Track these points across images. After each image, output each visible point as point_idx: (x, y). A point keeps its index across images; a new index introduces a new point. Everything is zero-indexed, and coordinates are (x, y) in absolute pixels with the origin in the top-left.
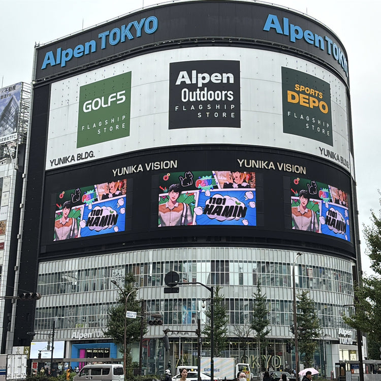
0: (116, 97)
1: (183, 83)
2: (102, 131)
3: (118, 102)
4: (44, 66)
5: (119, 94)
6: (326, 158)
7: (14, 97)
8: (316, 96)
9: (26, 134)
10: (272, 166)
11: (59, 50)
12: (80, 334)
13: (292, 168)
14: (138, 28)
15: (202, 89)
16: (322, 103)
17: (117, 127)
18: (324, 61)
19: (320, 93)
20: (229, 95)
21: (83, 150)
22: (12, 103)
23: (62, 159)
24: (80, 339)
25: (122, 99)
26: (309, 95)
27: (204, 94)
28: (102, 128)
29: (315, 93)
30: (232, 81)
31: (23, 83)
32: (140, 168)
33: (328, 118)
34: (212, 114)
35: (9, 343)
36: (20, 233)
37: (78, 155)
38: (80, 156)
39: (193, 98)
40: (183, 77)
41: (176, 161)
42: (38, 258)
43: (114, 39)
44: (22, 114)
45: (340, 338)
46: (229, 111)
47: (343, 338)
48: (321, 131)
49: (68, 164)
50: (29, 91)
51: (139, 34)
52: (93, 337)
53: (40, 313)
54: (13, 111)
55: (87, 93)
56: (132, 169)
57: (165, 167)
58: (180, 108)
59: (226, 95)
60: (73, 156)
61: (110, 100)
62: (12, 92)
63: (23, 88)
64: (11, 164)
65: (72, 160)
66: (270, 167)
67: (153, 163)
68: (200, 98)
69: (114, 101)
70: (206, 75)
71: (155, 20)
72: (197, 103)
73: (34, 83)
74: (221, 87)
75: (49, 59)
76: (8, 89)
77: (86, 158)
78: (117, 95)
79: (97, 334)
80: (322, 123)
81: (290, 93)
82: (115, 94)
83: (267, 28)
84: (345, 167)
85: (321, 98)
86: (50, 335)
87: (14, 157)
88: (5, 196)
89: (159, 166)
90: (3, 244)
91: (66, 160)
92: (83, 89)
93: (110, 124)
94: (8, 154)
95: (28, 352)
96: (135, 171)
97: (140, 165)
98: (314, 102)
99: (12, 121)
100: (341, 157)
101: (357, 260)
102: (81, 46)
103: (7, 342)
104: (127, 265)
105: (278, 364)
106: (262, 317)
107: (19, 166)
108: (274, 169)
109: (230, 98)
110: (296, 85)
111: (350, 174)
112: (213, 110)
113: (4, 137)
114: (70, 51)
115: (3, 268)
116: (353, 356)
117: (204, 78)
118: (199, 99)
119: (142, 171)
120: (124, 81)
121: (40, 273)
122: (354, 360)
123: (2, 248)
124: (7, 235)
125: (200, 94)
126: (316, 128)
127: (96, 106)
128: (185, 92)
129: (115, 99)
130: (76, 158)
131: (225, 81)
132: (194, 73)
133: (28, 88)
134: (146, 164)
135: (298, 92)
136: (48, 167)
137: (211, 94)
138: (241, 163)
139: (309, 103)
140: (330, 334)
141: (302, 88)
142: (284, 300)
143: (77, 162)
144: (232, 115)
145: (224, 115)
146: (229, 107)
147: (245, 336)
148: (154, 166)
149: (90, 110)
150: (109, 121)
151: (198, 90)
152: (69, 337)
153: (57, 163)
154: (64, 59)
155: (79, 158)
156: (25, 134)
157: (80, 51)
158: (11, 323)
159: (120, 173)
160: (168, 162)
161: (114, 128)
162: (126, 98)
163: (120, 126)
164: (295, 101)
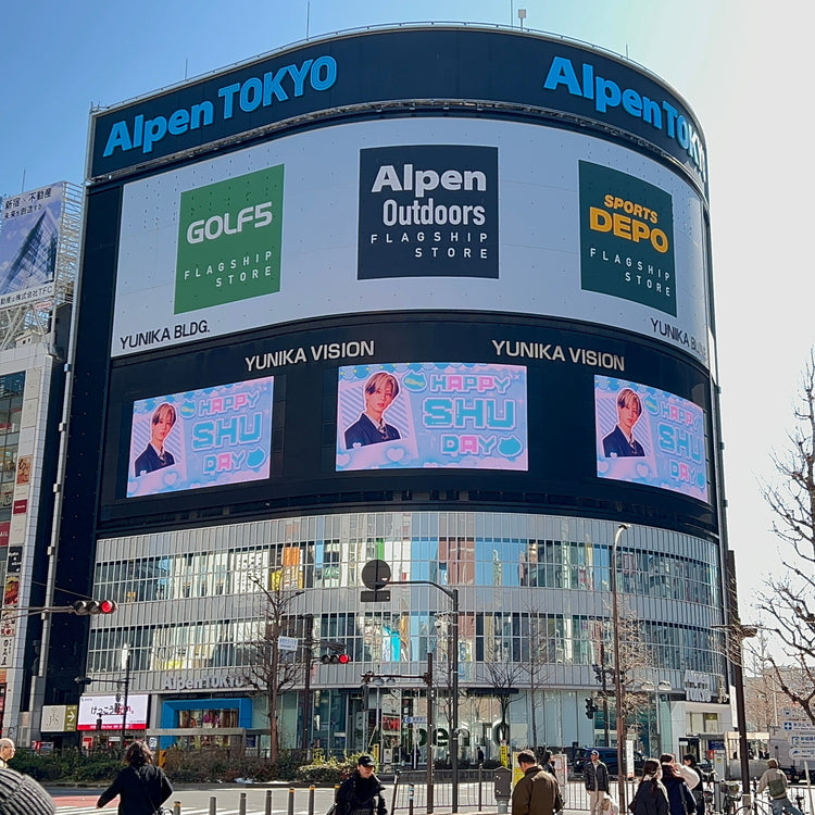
0: (253, 213)
1: (387, 189)
2: (225, 280)
3: (257, 225)
4: (108, 152)
5: (258, 207)
6: (664, 339)
7: (48, 210)
8: (646, 218)
9: (72, 284)
11: (139, 119)
12: (179, 681)
13: (597, 357)
14: (298, 78)
15: (423, 202)
16: (657, 232)
17: (255, 273)
19: (653, 213)
20: (476, 214)
21: (186, 318)
22: (44, 224)
23: (145, 335)
24: (178, 691)
25: (265, 219)
26: (631, 216)
27: (427, 211)
28: (224, 275)
29: (643, 212)
30: (482, 187)
31: (66, 183)
33: (666, 262)
34: (443, 252)
35: (35, 698)
36: (58, 482)
37: (176, 327)
38: (180, 330)
39: (405, 219)
40: (387, 177)
41: (372, 342)
42: (95, 531)
43: (251, 99)
44: (63, 245)
45: (687, 689)
46: (476, 246)
47: (692, 689)
48: (654, 286)
49: (155, 345)
50: (80, 200)
51: (299, 91)
52: (204, 687)
53: (99, 640)
54: (46, 240)
55: (195, 206)
56: (283, 358)
57: (350, 355)
58: (381, 238)
59: (471, 213)
60: (166, 329)
61: (241, 220)
62: (45, 201)
63: (65, 193)
64: (41, 344)
65: (164, 337)
66: (555, 355)
67: (326, 346)
68: (420, 219)
69: (248, 222)
70: (432, 174)
71: (330, 63)
72: (413, 229)
73: (88, 184)
74: (461, 197)
75: (119, 137)
76: (35, 196)
77: (192, 334)
78: (254, 209)
79: (213, 681)
80: (655, 271)
81: (594, 212)
82: (251, 209)
83: (550, 84)
84: (700, 358)
85: (655, 222)
86: (119, 682)
87: (48, 331)
88: (30, 406)
89: (338, 352)
90: (25, 502)
91: (152, 336)
92: (188, 198)
93: (241, 268)
94: (35, 324)
95: (73, 716)
96: (291, 362)
97: (301, 350)
98: (641, 230)
99: (45, 259)
100: (692, 338)
101: (719, 537)
102: (183, 112)
103: (32, 697)
104: (273, 546)
107: (57, 349)
108: (563, 360)
109: (479, 219)
110: (607, 197)
111: (708, 372)
112: (446, 243)
113: (28, 291)
114: (160, 121)
115: (25, 550)
116: (712, 725)
117: (427, 180)
118: (417, 222)
119: (305, 360)
120: (269, 185)
121: (100, 559)
122: (712, 733)
123: (24, 510)
124: (32, 484)
125: (420, 211)
126: (644, 281)
127: (213, 232)
128: (390, 206)
129: (251, 218)
130: (172, 335)
131: (469, 187)
132: (408, 168)
133: (76, 193)
134: (313, 348)
135: (611, 211)
136: (117, 350)
137: (441, 212)
138: (499, 348)
139: (631, 232)
141: (618, 203)
143: (173, 342)
144: (483, 253)
145: (467, 252)
146: (476, 237)
147: (506, 686)
148: (328, 352)
149: (201, 239)
150: (239, 262)
151: (416, 202)
152: (157, 687)
153: (133, 343)
154: (151, 138)
155: (178, 334)
156: (69, 284)
157: (180, 122)
158: (39, 661)
159: (261, 364)
160: (357, 344)
161: (249, 275)
162: (274, 216)
163: (262, 272)
164: (605, 229)
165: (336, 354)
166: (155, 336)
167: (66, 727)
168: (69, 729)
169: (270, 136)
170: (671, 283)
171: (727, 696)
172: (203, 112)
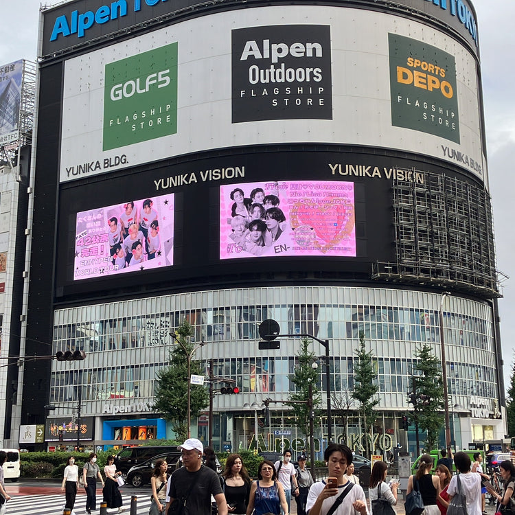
0: (156, 78)
1: (251, 57)
2: (138, 126)
3: (159, 86)
4: (53, 37)
5: (160, 74)
6: (451, 160)
7: (13, 80)
8: (437, 73)
9: (30, 132)
10: (376, 172)
11: (74, 14)
12: (114, 407)
13: (404, 175)
15: (277, 66)
16: (444, 83)
17: (159, 120)
18: (446, 25)
19: (442, 70)
20: (315, 73)
21: (112, 154)
22: (10, 89)
23: (83, 166)
24: (114, 414)
25: (165, 81)
26: (426, 72)
27: (280, 73)
28: (137, 122)
29: (435, 70)
30: (319, 54)
31: (24, 61)
32: (193, 178)
33: (452, 105)
34: (292, 102)
35: (15, 420)
36: (26, 270)
37: (105, 160)
38: (107, 162)
39: (265, 79)
40: (251, 49)
41: (243, 168)
42: (53, 304)
44: (24, 105)
45: (472, 409)
46: (316, 97)
47: (476, 409)
48: (444, 122)
49: (91, 173)
50: (34, 72)
52: (132, 411)
53: (57, 380)
54: (12, 100)
55: (115, 74)
56: (180, 180)
57: (227, 177)
58: (248, 93)
59: (311, 73)
60: (98, 162)
61: (148, 83)
62: (10, 74)
63: (24, 67)
64: (11, 174)
65: (96, 167)
66: (374, 174)
67: (210, 171)
68: (275, 78)
69: (153, 84)
70: (283, 46)
72: (270, 86)
73: (40, 60)
74: (304, 62)
75: (60, 27)
76: (3, 70)
77: (116, 165)
78: (157, 75)
79: (138, 407)
80: (444, 111)
81: (400, 70)
82: (155, 75)
84: (477, 173)
85: (443, 76)
87: (15, 165)
88: (5, 219)
89: (219, 175)
90: (3, 285)
91: (88, 167)
92: (110, 68)
93: (149, 117)
94: (5, 160)
95: (41, 433)
96: (187, 183)
97: (193, 174)
98: (434, 82)
99: (12, 114)
100: (471, 160)
101: (493, 301)
102: (105, 8)
103: (13, 419)
104: (173, 313)
105: (388, 445)
106: (367, 382)
107: (21, 177)
108: (380, 177)
109: (318, 77)
110: (409, 59)
111: (482, 183)
112: (294, 95)
114: (89, 14)
115: (4, 318)
116: (489, 434)
117: (280, 51)
118: (273, 81)
119: (196, 181)
120: (167, 58)
121: (56, 324)
122: (490, 439)
123: (2, 291)
124: (8, 272)
125: (275, 72)
126: (436, 119)
127: (128, 92)
128: (254, 70)
129: (155, 81)
130: (102, 166)
131: (310, 54)
132: (266, 42)
133: (31, 67)
134: (201, 172)
136: (64, 177)
137: (290, 73)
138: (333, 170)
139: (426, 84)
140: (462, 404)
141: (417, 63)
142: (396, 358)
143: (103, 171)
144: (321, 102)
145: (309, 101)
146: (315, 90)
147: (345, 408)
148: (212, 175)
149: (120, 98)
150: (148, 113)
151: (272, 66)
152: (99, 411)
153: (75, 172)
154: (82, 27)
155: (106, 165)
156: (28, 132)
157: (103, 14)
158: (17, 394)
159: (165, 185)
160: (232, 169)
161: (155, 122)
162: (171, 80)
163: (164, 120)
164: (408, 82)
165: (217, 176)
166: (90, 167)
167: (36, 440)
168: (39, 441)
169: (168, 22)
170: (456, 120)
171: (500, 414)
172: (119, 7)
